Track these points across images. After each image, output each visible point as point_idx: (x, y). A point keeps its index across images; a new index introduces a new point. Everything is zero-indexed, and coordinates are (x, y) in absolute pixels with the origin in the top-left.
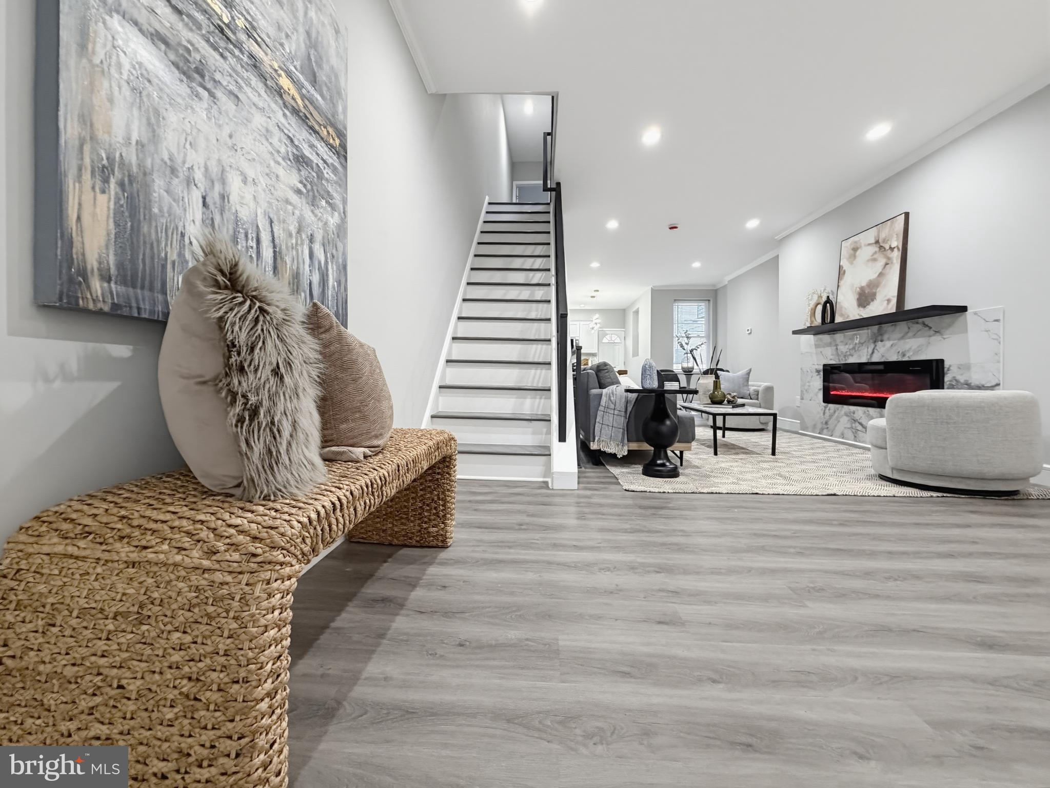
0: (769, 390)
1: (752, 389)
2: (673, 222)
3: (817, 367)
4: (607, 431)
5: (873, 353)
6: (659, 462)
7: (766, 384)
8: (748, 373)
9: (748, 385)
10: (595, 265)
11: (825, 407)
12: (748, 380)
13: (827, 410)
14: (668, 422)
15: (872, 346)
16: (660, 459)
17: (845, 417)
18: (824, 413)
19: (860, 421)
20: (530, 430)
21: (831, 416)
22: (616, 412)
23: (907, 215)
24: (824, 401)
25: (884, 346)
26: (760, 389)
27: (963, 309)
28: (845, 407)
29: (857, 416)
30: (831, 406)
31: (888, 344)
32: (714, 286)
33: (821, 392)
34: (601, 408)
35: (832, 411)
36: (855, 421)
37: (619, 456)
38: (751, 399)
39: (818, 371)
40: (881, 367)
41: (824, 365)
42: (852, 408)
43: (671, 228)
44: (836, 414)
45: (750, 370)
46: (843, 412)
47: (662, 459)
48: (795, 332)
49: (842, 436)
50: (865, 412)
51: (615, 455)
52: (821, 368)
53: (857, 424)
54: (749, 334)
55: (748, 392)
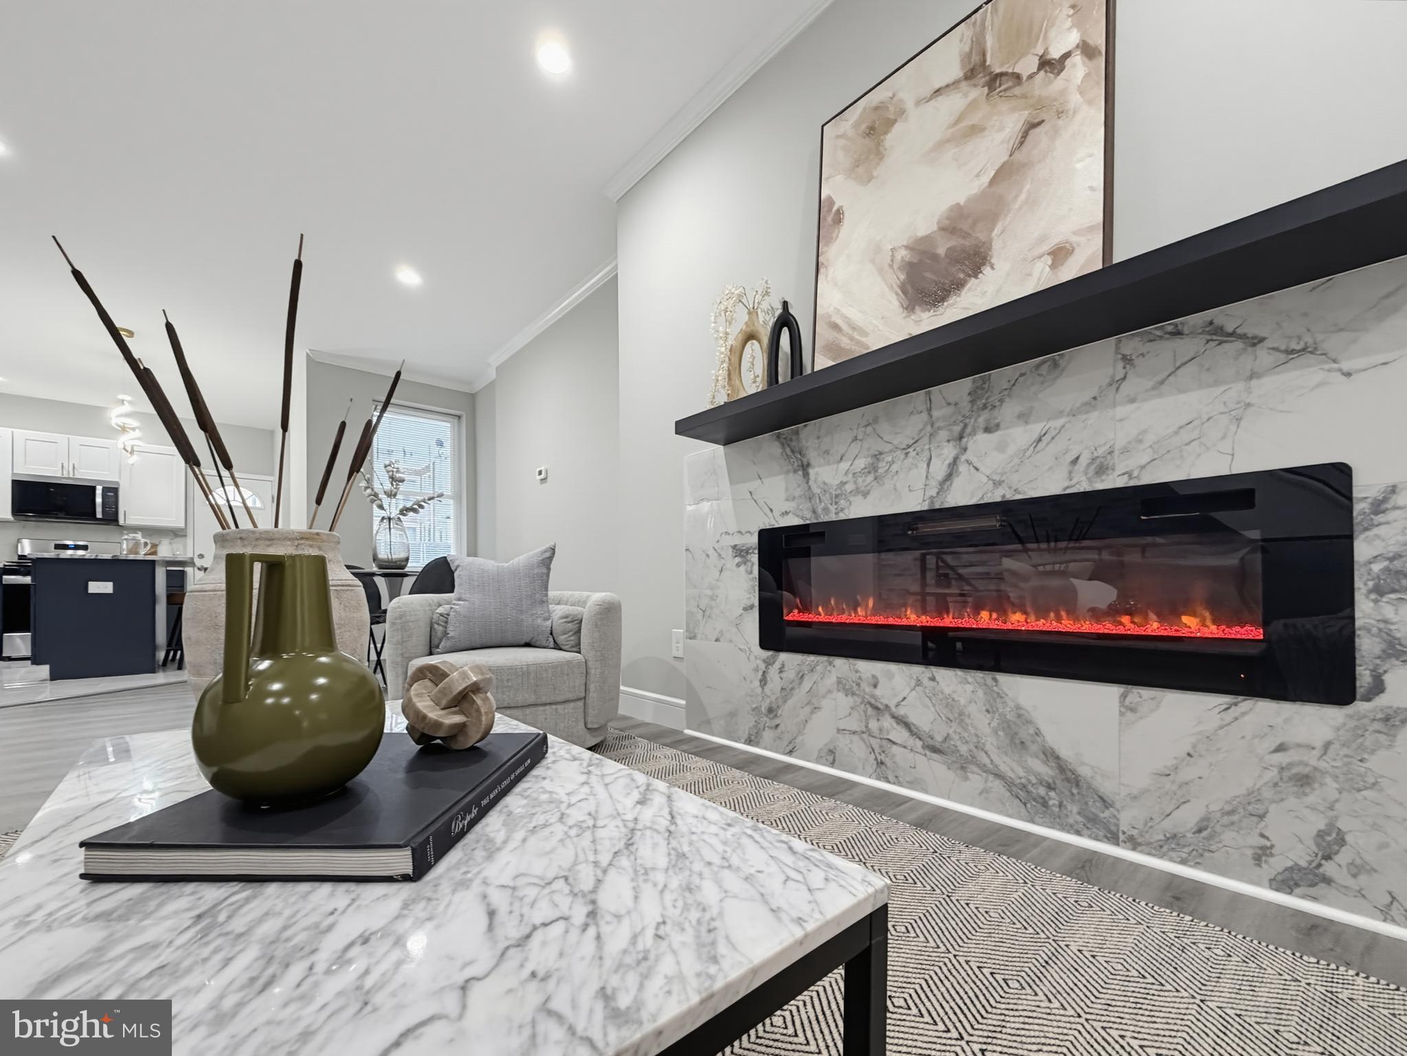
0: (610, 613)
1: (558, 611)
3: (738, 540)
5: (949, 477)
7: (597, 596)
8: (547, 560)
9: (544, 602)
11: (769, 663)
12: (545, 587)
13: (773, 671)
15: (949, 451)
17: (840, 696)
18: (764, 681)
19: (901, 711)
21: (786, 692)
24: (765, 643)
25: (1001, 447)
26: (586, 612)
28: (839, 662)
29: (884, 694)
30: (783, 657)
31: (1020, 436)
33: (755, 615)
35: (790, 674)
36: (879, 710)
38: (557, 647)
39: (740, 552)
40: (993, 522)
41: (762, 533)
42: (867, 668)
44: (807, 684)
45: (553, 550)
46: (831, 680)
49: (831, 756)
50: (919, 683)
52: (755, 540)
53: (887, 722)
54: (543, 481)
55: (549, 623)
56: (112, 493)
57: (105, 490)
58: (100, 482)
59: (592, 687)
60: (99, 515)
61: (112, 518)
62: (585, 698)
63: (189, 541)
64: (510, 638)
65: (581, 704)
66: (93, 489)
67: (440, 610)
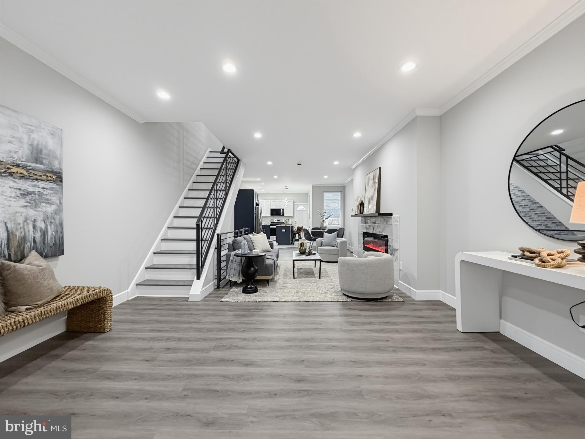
2: (299, 162)
4: (233, 271)
5: (374, 229)
6: (249, 287)
8: (337, 234)
9: (335, 240)
10: (276, 177)
11: (363, 252)
12: (336, 237)
14: (252, 269)
16: (249, 285)
20: (191, 273)
22: (236, 263)
23: (380, 168)
24: (363, 249)
27: (391, 215)
30: (365, 251)
32: (343, 184)
33: (362, 245)
34: (230, 261)
35: (365, 254)
37: (238, 283)
39: (362, 235)
43: (298, 165)
47: (250, 285)
48: (352, 216)
51: (236, 282)
52: (363, 233)
54: (352, 210)
55: (335, 243)
56: (283, 210)
57: (282, 210)
58: (281, 208)
59: (339, 253)
60: (281, 214)
61: (283, 215)
62: (338, 254)
63: (294, 218)
64: (330, 245)
65: (337, 255)
66: (280, 209)
67: (323, 241)
